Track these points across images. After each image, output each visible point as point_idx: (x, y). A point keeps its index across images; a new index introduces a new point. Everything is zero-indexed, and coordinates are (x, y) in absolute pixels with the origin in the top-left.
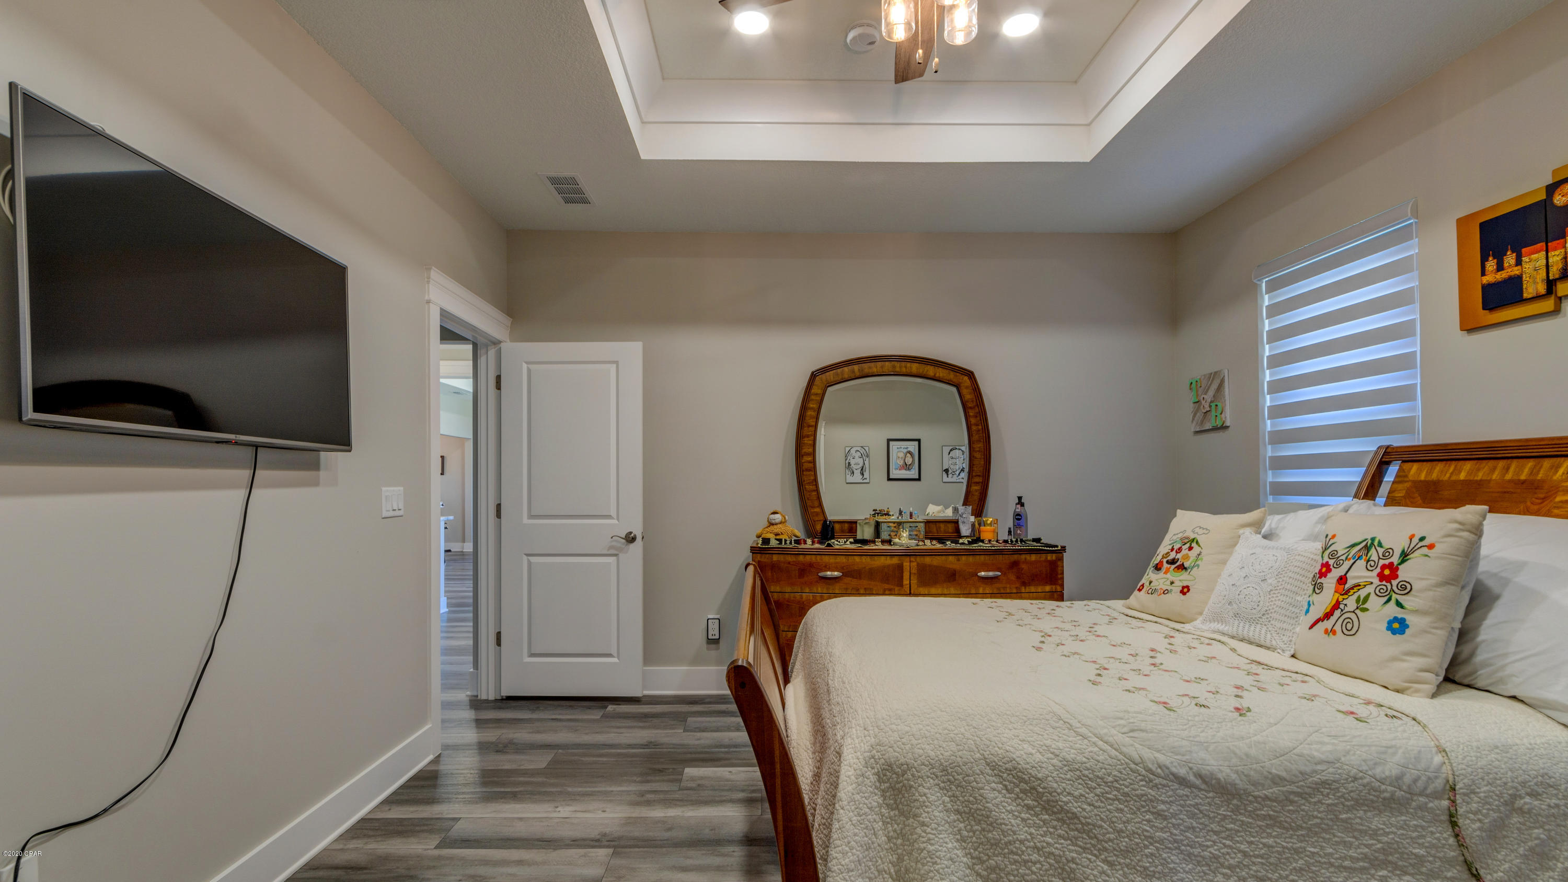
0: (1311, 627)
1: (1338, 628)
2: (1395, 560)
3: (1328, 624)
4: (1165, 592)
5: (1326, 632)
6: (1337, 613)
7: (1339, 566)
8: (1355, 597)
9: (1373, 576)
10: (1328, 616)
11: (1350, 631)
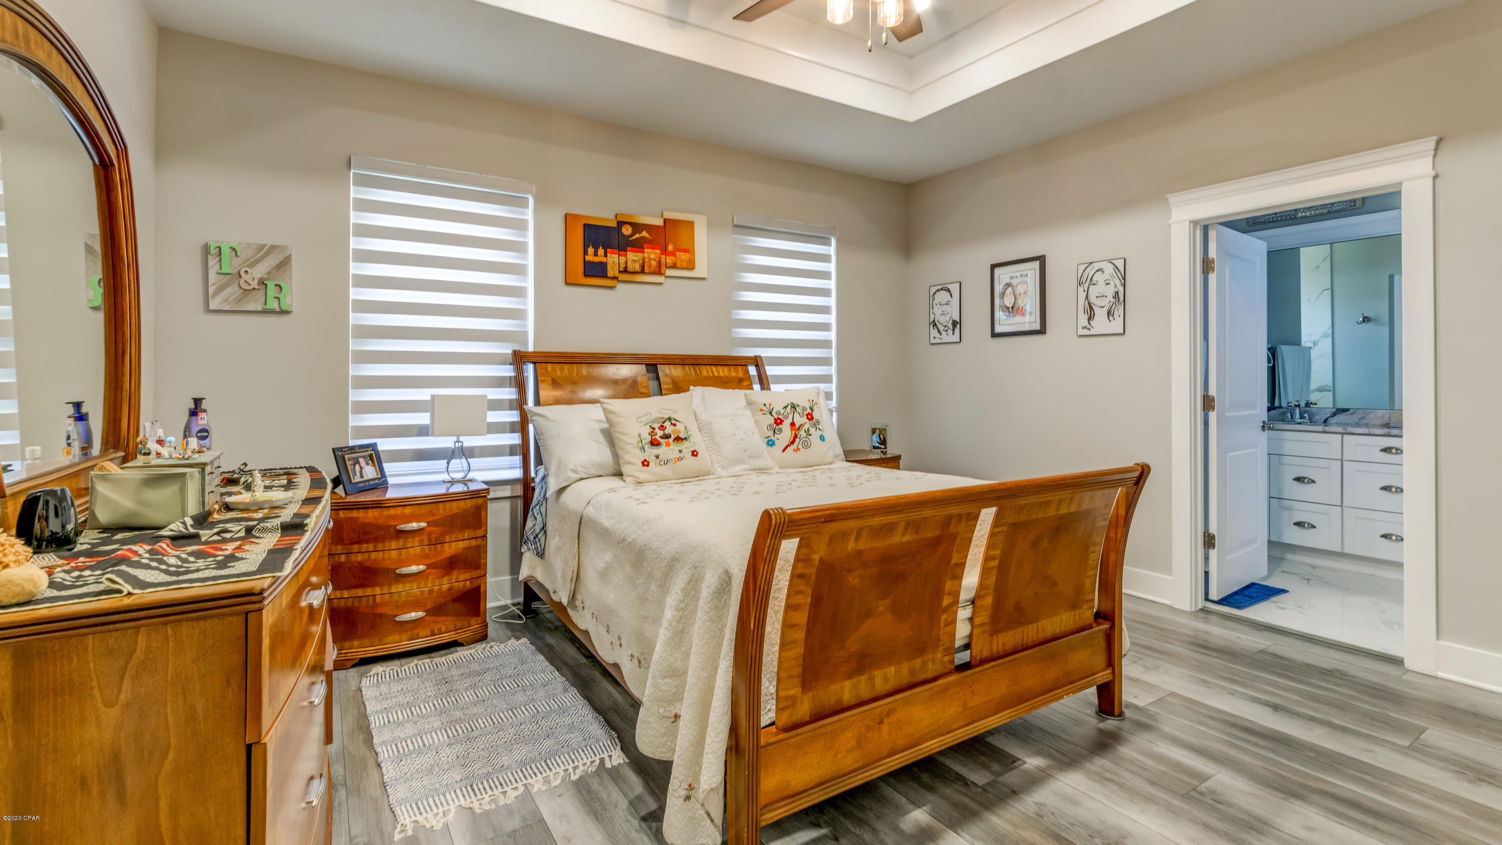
0: (784, 451)
1: (800, 446)
2: (809, 411)
3: (794, 446)
4: (680, 459)
5: (794, 450)
6: (797, 440)
7: (787, 418)
8: (803, 430)
9: (805, 419)
10: (793, 442)
11: (807, 446)
